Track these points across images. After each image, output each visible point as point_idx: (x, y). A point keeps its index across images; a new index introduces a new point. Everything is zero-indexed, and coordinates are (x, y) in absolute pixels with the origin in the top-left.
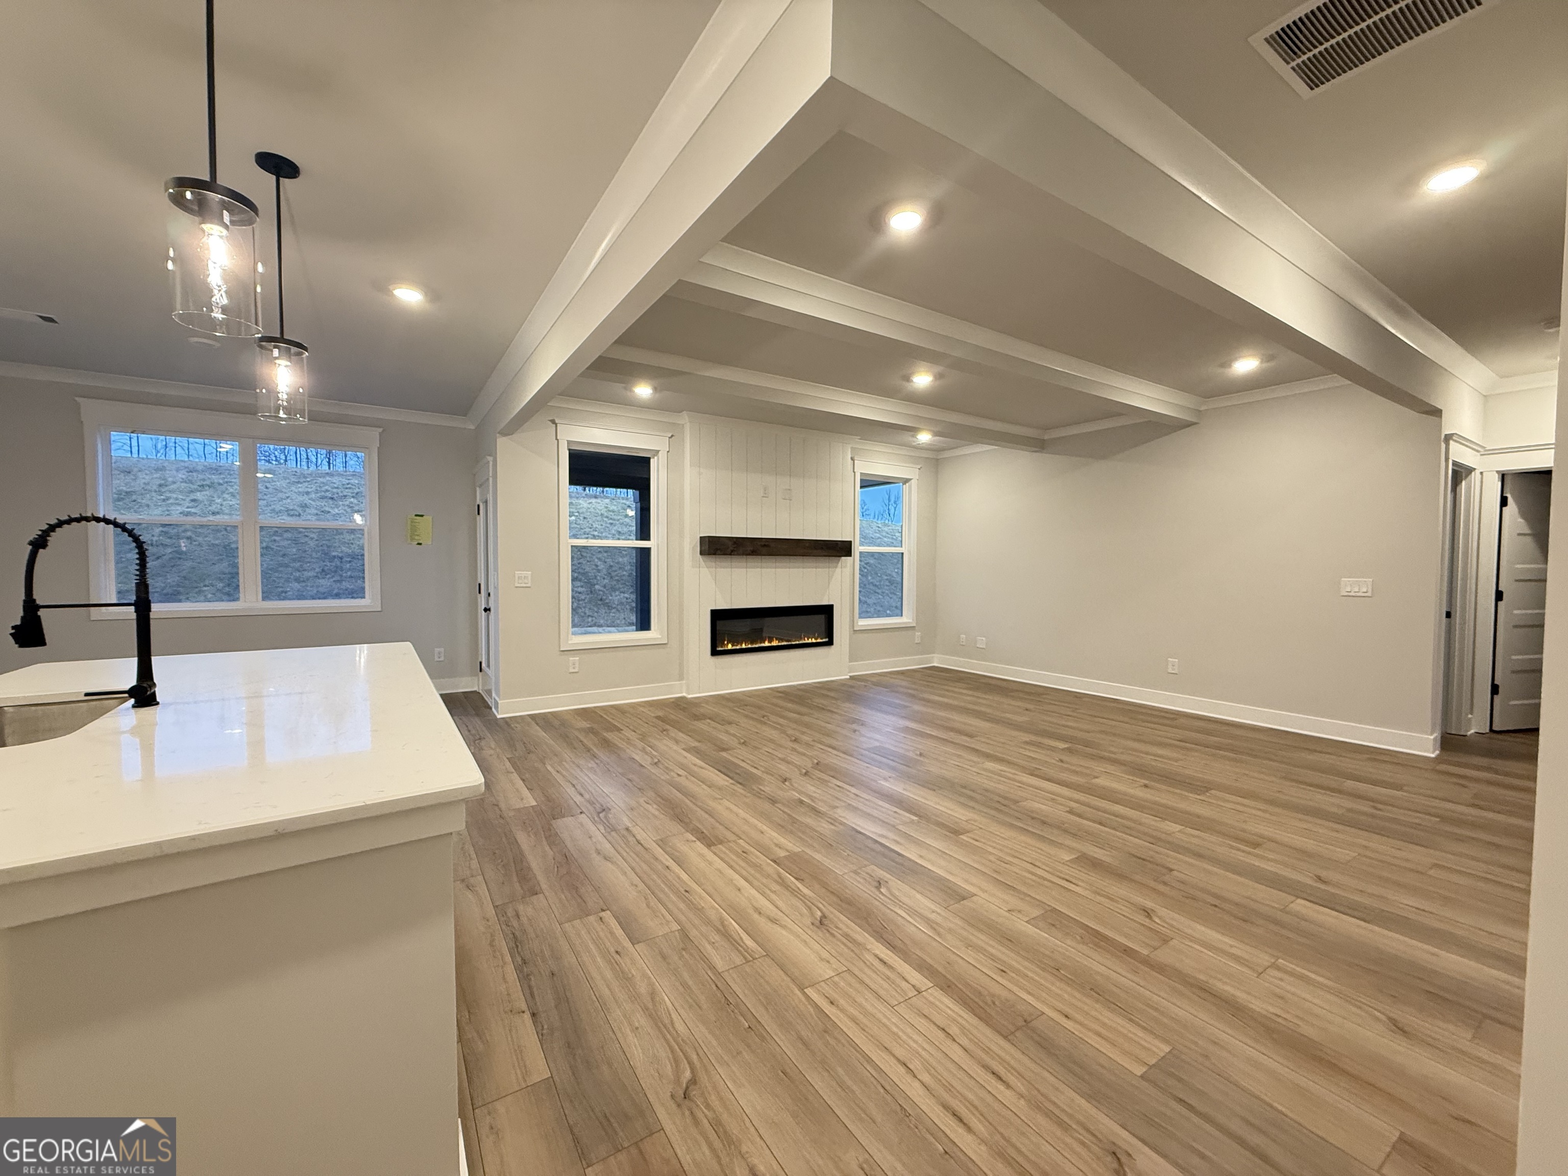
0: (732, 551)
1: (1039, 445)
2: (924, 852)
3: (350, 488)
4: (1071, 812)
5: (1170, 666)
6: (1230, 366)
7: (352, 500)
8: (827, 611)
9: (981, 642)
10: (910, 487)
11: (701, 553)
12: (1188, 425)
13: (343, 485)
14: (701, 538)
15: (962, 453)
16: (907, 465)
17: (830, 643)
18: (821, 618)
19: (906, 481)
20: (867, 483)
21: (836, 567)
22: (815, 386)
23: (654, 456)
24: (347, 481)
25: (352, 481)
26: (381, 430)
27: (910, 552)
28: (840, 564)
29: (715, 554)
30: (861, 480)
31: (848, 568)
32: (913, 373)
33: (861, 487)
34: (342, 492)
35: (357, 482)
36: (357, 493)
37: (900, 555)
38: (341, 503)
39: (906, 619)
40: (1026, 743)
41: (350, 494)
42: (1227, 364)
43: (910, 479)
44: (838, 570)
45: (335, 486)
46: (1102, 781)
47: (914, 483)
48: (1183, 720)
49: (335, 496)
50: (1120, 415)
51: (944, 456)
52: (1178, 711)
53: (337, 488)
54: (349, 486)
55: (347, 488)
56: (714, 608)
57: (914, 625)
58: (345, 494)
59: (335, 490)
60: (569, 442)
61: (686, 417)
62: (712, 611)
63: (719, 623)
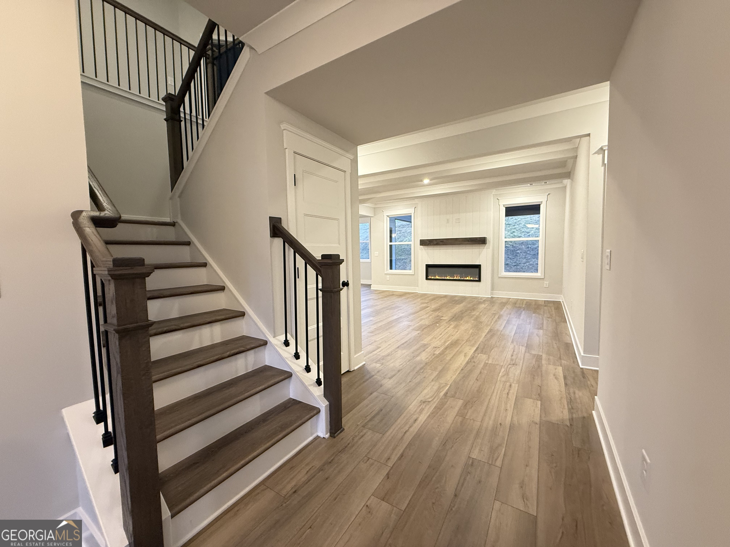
0: (428, 244)
8: (478, 267)
10: (543, 206)
14: (421, 239)
17: (479, 280)
18: (477, 270)
19: (539, 203)
21: (484, 249)
23: (411, 215)
27: (543, 240)
28: (478, 247)
31: (490, 249)
37: (537, 241)
39: (539, 274)
43: (542, 202)
57: (544, 277)
61: (417, 201)
62: (426, 265)
63: (430, 269)
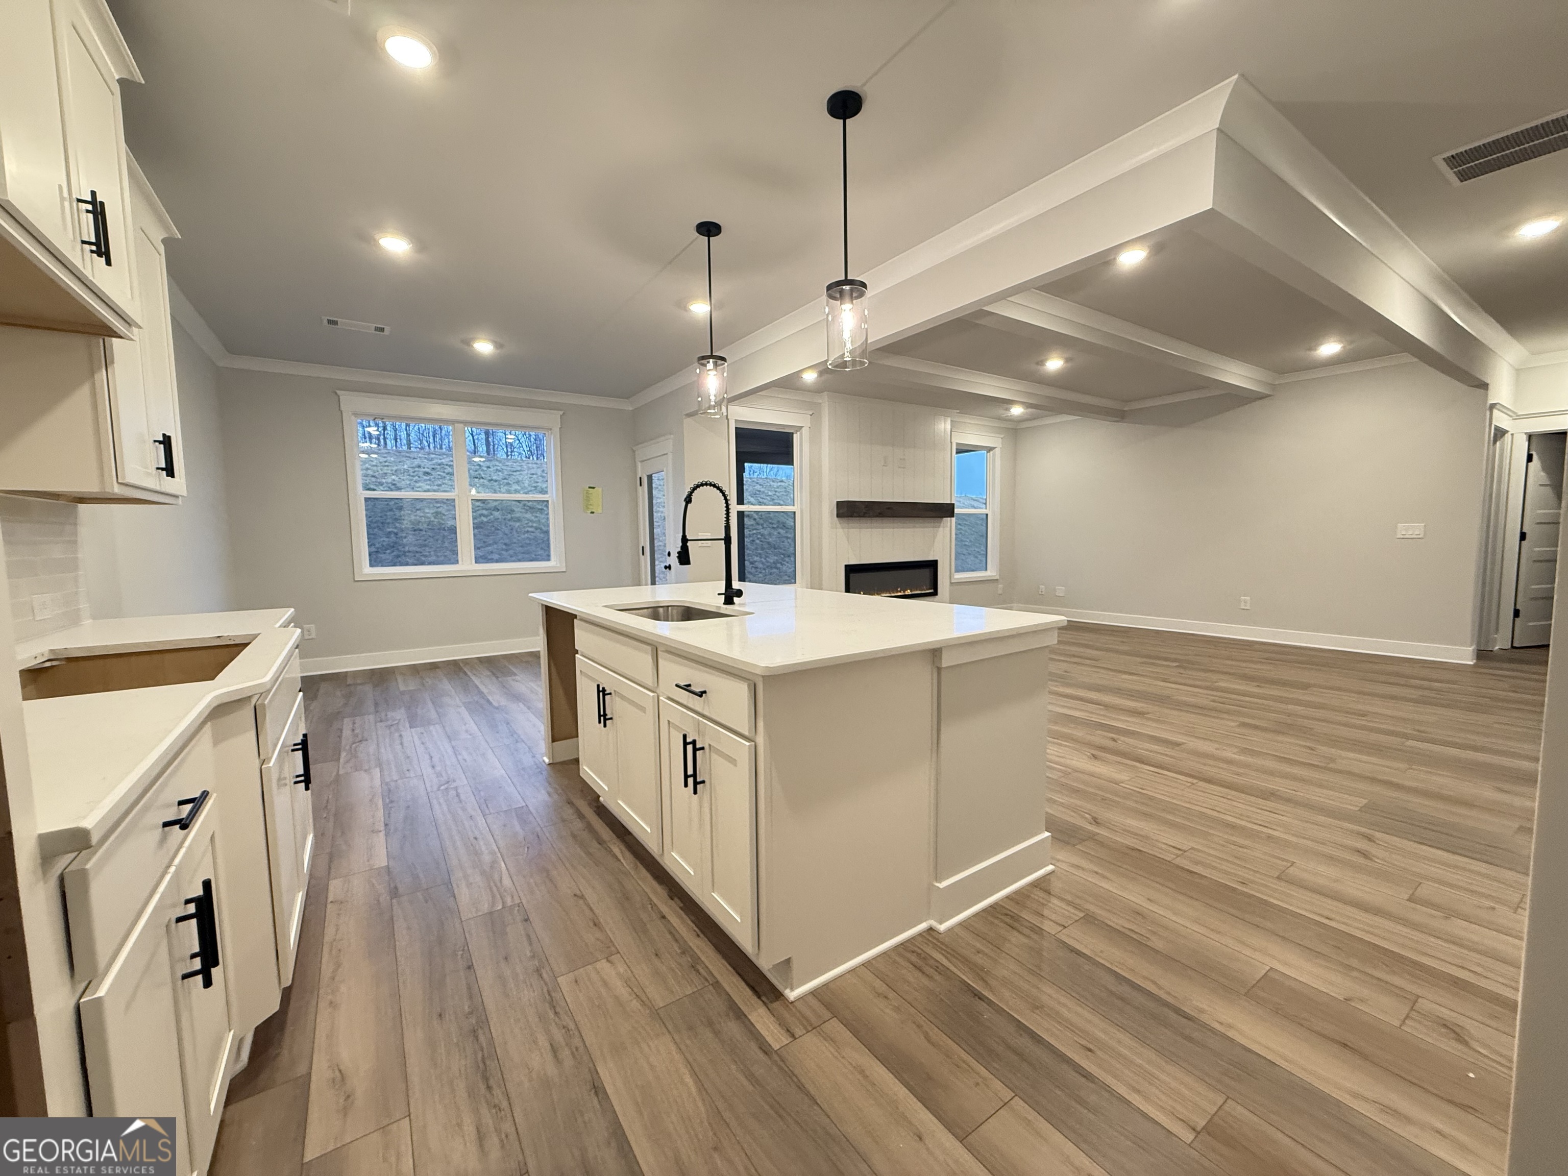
0: (865, 513)
1: (1119, 415)
2: (1128, 724)
3: (388, 466)
4: (1214, 701)
5: (1243, 603)
6: (1316, 350)
7: (393, 477)
8: (932, 565)
9: (1060, 591)
10: (994, 455)
11: (838, 516)
12: (1261, 397)
13: (381, 463)
14: (838, 503)
15: (1043, 423)
16: (989, 435)
17: (935, 593)
18: (926, 572)
19: (990, 449)
20: (962, 450)
21: (939, 527)
22: (947, 368)
23: (797, 431)
24: (385, 459)
25: (389, 458)
26: (561, 413)
27: (993, 512)
28: (942, 524)
29: (852, 516)
30: (957, 449)
31: (948, 527)
32: (1046, 360)
33: (957, 453)
34: (381, 470)
35: (392, 459)
36: (396, 471)
37: (985, 516)
38: (384, 481)
39: (991, 572)
40: (1140, 663)
41: (389, 472)
42: (1312, 348)
43: (995, 448)
44: (941, 529)
45: (374, 463)
46: (1222, 684)
47: (997, 451)
48: (1257, 647)
49: (376, 474)
50: (1203, 388)
51: (1022, 427)
52: (1248, 641)
53: (376, 466)
54: (387, 464)
55: (385, 466)
56: (847, 563)
57: (998, 577)
58: (385, 471)
59: (375, 468)
60: (736, 421)
61: (826, 398)
62: (846, 566)
63: (853, 576)
